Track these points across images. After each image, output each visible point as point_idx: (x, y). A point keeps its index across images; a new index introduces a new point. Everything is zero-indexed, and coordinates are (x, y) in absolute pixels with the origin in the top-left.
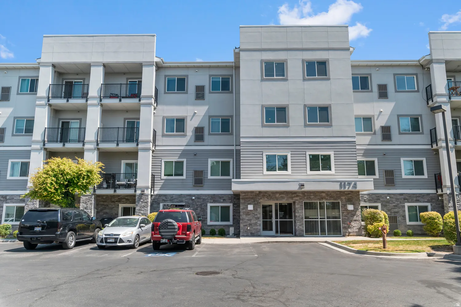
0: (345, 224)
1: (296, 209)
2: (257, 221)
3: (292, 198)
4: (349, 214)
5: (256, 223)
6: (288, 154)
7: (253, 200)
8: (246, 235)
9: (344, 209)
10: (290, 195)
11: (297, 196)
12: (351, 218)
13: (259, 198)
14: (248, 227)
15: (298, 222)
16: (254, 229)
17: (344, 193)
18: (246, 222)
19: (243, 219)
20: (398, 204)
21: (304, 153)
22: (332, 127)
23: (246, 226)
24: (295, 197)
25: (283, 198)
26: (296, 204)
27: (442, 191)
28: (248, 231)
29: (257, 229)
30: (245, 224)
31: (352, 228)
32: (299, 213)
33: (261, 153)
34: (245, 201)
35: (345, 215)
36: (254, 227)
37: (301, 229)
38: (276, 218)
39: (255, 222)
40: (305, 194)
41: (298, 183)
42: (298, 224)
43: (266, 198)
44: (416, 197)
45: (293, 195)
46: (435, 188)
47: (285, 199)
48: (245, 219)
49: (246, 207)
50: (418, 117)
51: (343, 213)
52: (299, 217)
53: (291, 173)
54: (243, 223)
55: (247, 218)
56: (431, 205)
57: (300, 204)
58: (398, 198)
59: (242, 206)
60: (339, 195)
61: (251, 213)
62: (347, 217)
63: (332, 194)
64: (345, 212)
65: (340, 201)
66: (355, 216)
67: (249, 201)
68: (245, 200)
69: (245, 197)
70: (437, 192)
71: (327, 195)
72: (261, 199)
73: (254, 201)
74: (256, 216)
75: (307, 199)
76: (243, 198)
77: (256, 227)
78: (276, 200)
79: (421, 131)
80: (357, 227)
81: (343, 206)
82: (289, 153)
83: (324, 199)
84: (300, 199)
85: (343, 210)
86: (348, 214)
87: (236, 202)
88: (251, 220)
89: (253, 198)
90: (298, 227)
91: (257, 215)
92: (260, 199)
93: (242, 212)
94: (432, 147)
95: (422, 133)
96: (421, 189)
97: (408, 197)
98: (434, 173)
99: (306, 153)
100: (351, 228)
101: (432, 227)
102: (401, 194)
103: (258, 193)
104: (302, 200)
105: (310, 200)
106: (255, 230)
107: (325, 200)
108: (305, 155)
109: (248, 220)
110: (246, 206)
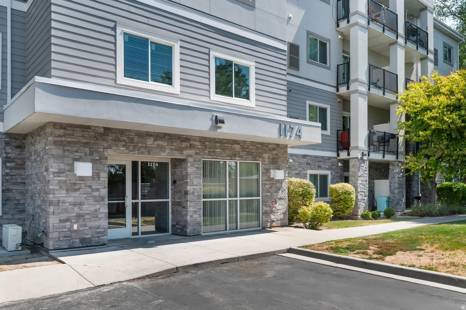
0: (266, 206)
1: (188, 177)
2: (98, 206)
3: (181, 150)
4: (273, 188)
5: (96, 211)
6: (174, 45)
7: (87, 150)
8: (66, 247)
9: (265, 178)
10: (176, 144)
11: (191, 147)
12: (275, 194)
13: (106, 145)
14: (75, 223)
15: (192, 204)
16: (90, 228)
17: (267, 147)
18: (66, 211)
19: (59, 201)
20: (300, 171)
21: (206, 51)
22: (254, 11)
23: (67, 220)
24: (186, 148)
25: (162, 150)
26: (189, 165)
27: (349, 154)
28: (74, 235)
29: (98, 228)
30: (64, 216)
31: (276, 213)
32: (193, 185)
33: (112, 25)
34: (64, 151)
35: (267, 190)
36: (89, 224)
37: (197, 220)
38: (135, 196)
39: (92, 208)
40: (206, 143)
41: (209, 115)
42: (191, 209)
43: (123, 146)
44: (319, 162)
45: (184, 145)
46: (336, 149)
47: (167, 152)
48: (64, 202)
49: (67, 168)
50: (326, 42)
51: (265, 184)
52: (193, 193)
53: (179, 93)
54: (59, 214)
55: (70, 200)
56: (331, 173)
57: (196, 166)
58: (301, 161)
59: (55, 165)
60: (259, 151)
61: (83, 186)
62: (269, 192)
63: (250, 147)
64: (267, 183)
65: (261, 163)
66: (280, 191)
67: (77, 152)
68: (66, 148)
69: (63, 139)
70: (338, 155)
71: (243, 148)
72: (110, 147)
73: (91, 153)
74: (96, 194)
75: (210, 154)
76: (58, 141)
77: (96, 224)
78: (147, 153)
79: (328, 65)
80: (283, 211)
81: (264, 171)
82: (177, 43)
83: (237, 156)
84: (196, 153)
85: (265, 180)
86: (271, 187)
87: (12, 155)
88: (81, 204)
89: (87, 143)
90: (191, 216)
91: (98, 190)
92: (107, 148)
93: (55, 182)
94: (338, 90)
95: (329, 68)
96: (323, 150)
97: (311, 161)
98: (336, 129)
99: (209, 52)
100: (274, 212)
101: (346, 205)
102: (305, 156)
103: (102, 130)
104: (201, 157)
105: (215, 156)
106: (94, 230)
107: (239, 159)
108: (206, 57)
109: (75, 204)
110: (68, 165)
